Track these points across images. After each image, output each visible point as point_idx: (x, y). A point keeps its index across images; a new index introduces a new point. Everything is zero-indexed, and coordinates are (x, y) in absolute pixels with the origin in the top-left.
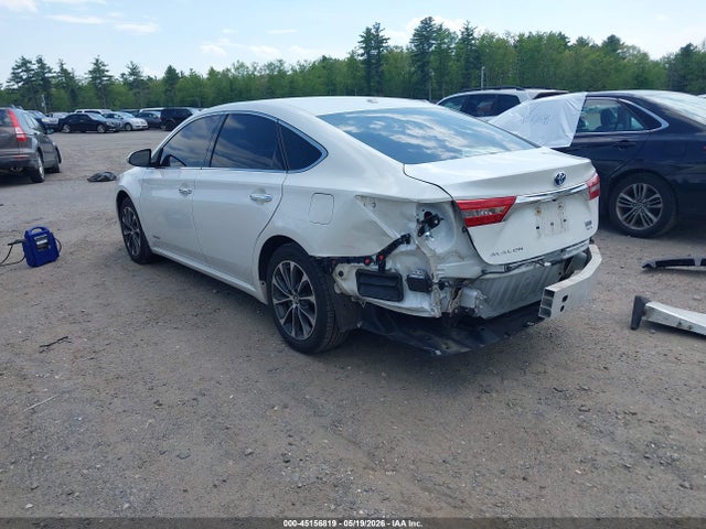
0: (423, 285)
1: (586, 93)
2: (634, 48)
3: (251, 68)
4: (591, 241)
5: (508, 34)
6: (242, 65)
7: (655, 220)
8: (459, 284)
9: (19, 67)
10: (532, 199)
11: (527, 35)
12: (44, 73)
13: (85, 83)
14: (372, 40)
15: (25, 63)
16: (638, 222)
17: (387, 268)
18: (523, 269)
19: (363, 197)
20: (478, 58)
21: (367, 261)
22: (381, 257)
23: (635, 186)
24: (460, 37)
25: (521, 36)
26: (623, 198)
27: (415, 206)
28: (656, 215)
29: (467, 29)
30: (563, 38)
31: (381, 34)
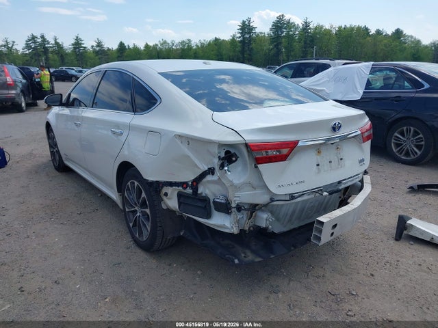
0: (225, 208)
1: (372, 63)
2: (412, 37)
3: (171, 44)
4: (366, 172)
5: (332, 26)
6: (165, 42)
7: (419, 153)
8: (253, 208)
9: (30, 40)
10: (312, 143)
11: (343, 26)
12: (45, 45)
13: (69, 51)
14: (246, 28)
15: (33, 38)
16: (407, 154)
17: (199, 192)
18: (305, 197)
19: (180, 136)
20: (312, 41)
21: (185, 186)
22: (195, 184)
23: (405, 128)
24: (301, 27)
25: (340, 28)
26: (396, 137)
27: (216, 146)
28: (420, 150)
29: (306, 23)
30: (367, 29)
31: (251, 25)
